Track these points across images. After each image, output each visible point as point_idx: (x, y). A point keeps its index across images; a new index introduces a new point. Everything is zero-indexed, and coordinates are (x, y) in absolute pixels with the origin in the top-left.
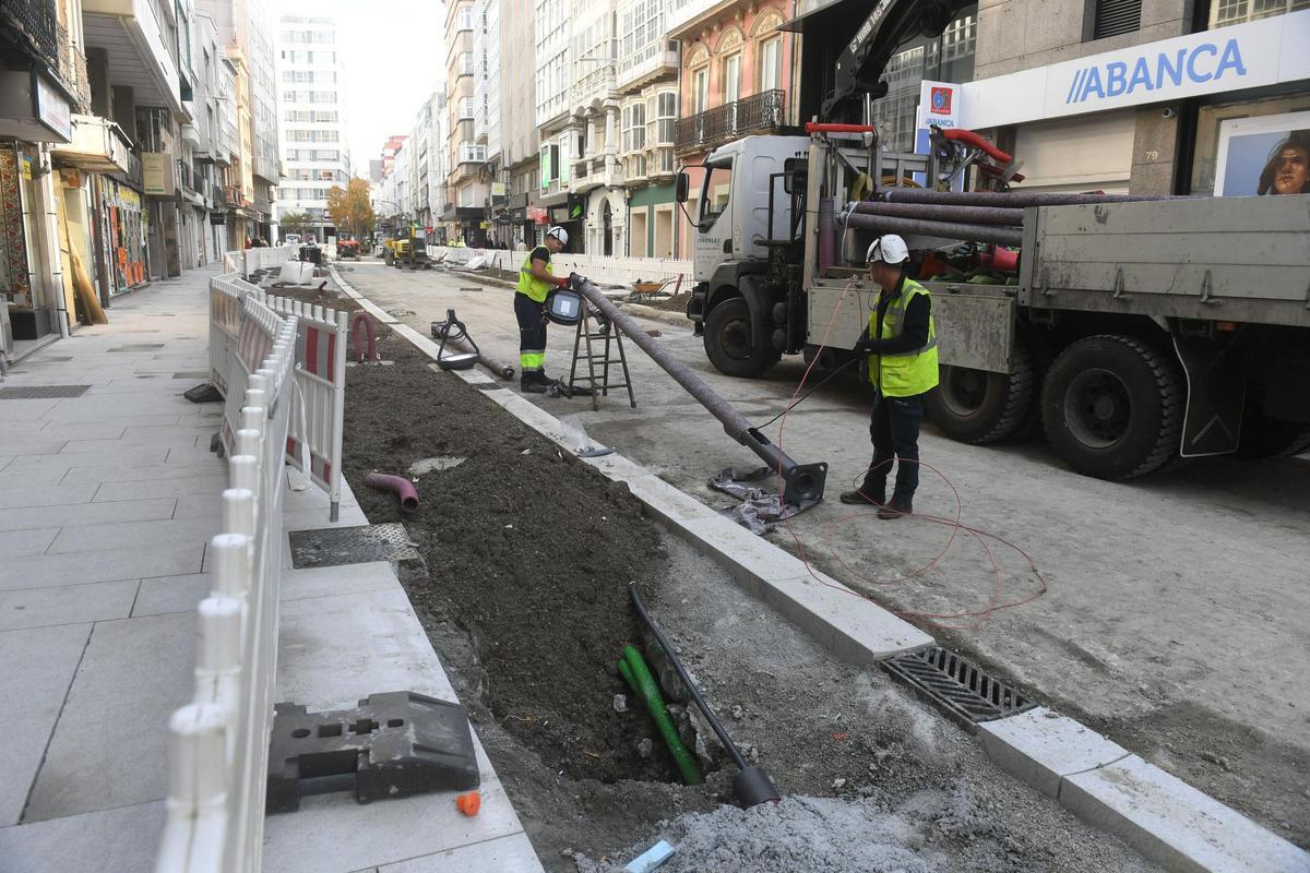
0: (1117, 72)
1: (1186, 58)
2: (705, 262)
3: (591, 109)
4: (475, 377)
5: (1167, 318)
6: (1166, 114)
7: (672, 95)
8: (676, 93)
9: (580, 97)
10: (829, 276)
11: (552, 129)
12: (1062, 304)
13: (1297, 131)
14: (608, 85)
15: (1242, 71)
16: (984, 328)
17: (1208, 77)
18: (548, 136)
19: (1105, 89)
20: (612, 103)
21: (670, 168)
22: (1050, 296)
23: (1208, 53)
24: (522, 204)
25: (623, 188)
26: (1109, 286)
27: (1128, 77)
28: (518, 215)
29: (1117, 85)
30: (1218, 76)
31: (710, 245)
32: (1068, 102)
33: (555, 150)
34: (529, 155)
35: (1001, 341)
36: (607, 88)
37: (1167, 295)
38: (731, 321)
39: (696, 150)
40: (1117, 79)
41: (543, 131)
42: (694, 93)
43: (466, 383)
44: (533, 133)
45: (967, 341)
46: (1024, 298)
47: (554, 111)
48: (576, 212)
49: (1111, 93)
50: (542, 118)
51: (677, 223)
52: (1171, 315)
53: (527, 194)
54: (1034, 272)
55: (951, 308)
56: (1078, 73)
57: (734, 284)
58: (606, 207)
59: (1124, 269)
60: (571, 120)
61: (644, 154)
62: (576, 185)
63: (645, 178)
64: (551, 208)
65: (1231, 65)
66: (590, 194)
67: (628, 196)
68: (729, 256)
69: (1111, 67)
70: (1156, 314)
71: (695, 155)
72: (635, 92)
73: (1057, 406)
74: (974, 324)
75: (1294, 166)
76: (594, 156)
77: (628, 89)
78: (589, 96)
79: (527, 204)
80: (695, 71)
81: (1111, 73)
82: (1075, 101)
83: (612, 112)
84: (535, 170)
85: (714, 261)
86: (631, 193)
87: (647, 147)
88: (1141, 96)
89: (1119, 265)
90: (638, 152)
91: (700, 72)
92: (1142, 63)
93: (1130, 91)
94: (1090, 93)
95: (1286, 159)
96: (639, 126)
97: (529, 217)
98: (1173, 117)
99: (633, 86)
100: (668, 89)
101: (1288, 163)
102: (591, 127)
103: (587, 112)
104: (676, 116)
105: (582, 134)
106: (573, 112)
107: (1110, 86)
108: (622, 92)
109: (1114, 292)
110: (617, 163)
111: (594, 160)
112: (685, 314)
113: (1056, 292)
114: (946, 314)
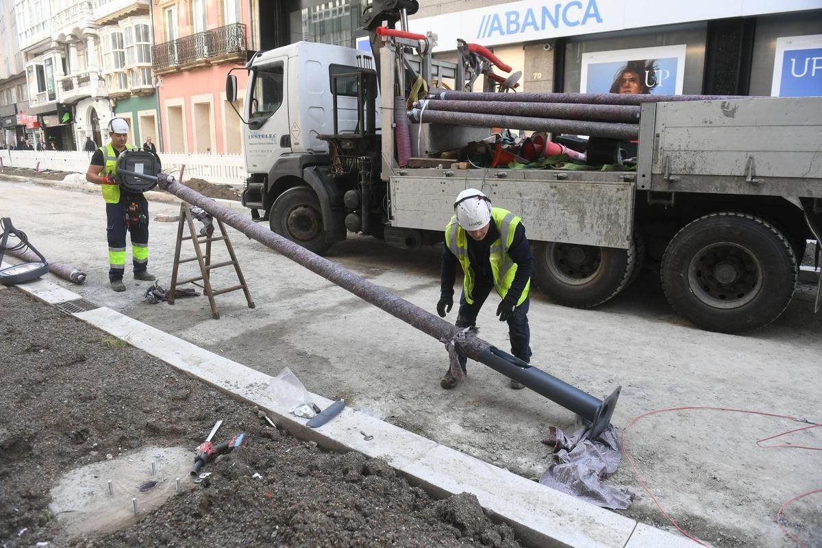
0: (513, 17)
1: (561, 10)
2: (257, 156)
3: (72, 36)
4: (52, 292)
5: (801, 198)
6: (547, 47)
7: (146, 26)
8: (150, 25)
9: (60, 26)
10: (410, 165)
11: (34, 52)
12: (685, 188)
13: (632, 62)
14: (88, 17)
15: (599, 20)
16: (601, 210)
17: (577, 23)
18: (32, 58)
19: (504, 29)
20: (92, 31)
21: (150, 82)
22: (672, 181)
23: (576, 7)
24: (13, 112)
25: (108, 98)
26: (740, 171)
27: (521, 21)
28: (9, 121)
29: (513, 27)
30: (584, 22)
31: (263, 140)
32: (478, 37)
33: (40, 70)
34: (14, 72)
35: (621, 221)
36: (85, 19)
37: (803, 179)
38: (296, 208)
39: (172, 68)
40: (513, 22)
41: (26, 54)
42: (165, 25)
43: (46, 304)
44: (17, 56)
45: (581, 221)
46: (644, 183)
47: (37, 37)
48: (66, 118)
49: (509, 32)
50: (25, 43)
51: (160, 125)
52: (806, 195)
53: (15, 105)
54: (655, 160)
55: (562, 193)
56: (484, 17)
57: (299, 175)
58: (93, 113)
59: (755, 157)
60: (54, 44)
61: (126, 72)
62: (63, 97)
63: (127, 90)
64: (41, 115)
65: (592, 16)
66: (76, 104)
67: (113, 105)
68: (288, 150)
69: (508, 14)
70: (790, 195)
71: (172, 73)
72: (113, 22)
73: (682, 275)
74: (588, 207)
75: (631, 84)
76: (78, 73)
77: (105, 21)
78: (69, 25)
79: (17, 113)
80: (164, 8)
81: (508, 18)
82: (483, 37)
83: (92, 38)
84: (20, 85)
85: (269, 155)
86: (115, 103)
87: (127, 66)
88: (531, 35)
89: (749, 154)
90: (119, 70)
91: (169, 9)
92: (530, 12)
93: (523, 31)
94: (493, 32)
95: (625, 79)
96: (118, 50)
97: (19, 122)
98: (551, 49)
99: (110, 18)
100: (142, 20)
101: (627, 82)
102: (73, 51)
103: (69, 38)
104: (150, 43)
105: (64, 57)
106: (55, 37)
107: (508, 27)
108: (100, 23)
109: (745, 177)
110: (100, 78)
111: (78, 77)
112: (240, 203)
113: (678, 177)
114: (556, 198)
